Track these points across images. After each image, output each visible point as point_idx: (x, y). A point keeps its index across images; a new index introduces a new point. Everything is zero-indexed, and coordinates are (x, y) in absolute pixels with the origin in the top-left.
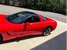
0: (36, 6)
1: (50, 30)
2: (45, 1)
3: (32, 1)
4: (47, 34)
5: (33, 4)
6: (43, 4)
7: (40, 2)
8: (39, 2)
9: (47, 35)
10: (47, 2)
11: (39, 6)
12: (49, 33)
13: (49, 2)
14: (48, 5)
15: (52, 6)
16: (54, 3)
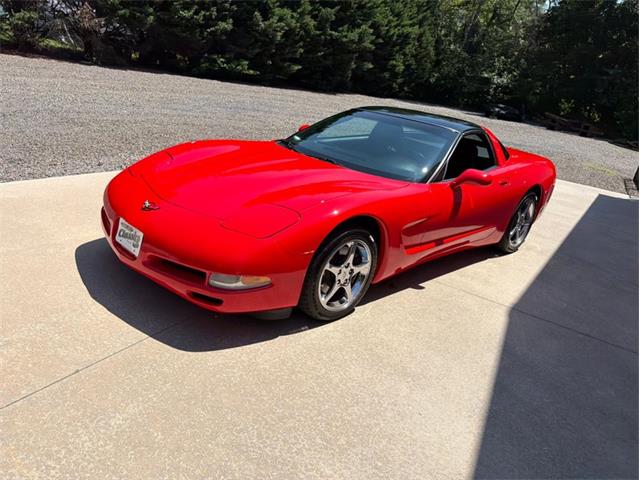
1: (531, 209)
4: (519, 241)
7: (281, 6)
10: (345, 7)
11: (281, 46)
12: (525, 229)
13: (361, 7)
14: (354, 35)
15: (386, 44)
16: (398, 15)
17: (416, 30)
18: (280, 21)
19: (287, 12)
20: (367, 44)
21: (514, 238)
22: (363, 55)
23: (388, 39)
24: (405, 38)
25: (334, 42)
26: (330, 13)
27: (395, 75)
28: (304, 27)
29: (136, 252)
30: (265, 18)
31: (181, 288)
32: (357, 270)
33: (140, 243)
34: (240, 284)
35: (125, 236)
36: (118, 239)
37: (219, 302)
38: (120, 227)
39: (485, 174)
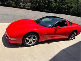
0: (50, 8)
3: (45, 3)
4: (72, 38)
7: (54, 3)
9: (72, 40)
10: (63, 3)
11: (53, 8)
13: (66, 3)
14: (64, 7)
15: (69, 8)
16: (72, 4)
17: (74, 6)
18: (54, 5)
20: (66, 8)
21: (71, 38)
22: (65, 9)
23: (69, 7)
24: (72, 7)
25: (61, 7)
26: (61, 4)
27: (70, 12)
28: (57, 6)
30: (52, 4)
32: (34, 39)
37: (9, 41)
39: (61, 27)
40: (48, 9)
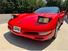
0: (18, 10)
2: (25, 4)
3: (12, 5)
5: (14, 8)
6: (24, 7)
8: (20, 6)
10: (27, 4)
11: (21, 9)
13: (29, 4)
15: (32, 8)
17: (34, 6)
19: (21, 5)
28: (23, 7)
29: (19, 32)
31: (33, 37)
33: (20, 30)
34: (46, 34)
35: (16, 29)
36: (14, 30)
37: (43, 38)
38: (14, 28)
40: (16, 11)
